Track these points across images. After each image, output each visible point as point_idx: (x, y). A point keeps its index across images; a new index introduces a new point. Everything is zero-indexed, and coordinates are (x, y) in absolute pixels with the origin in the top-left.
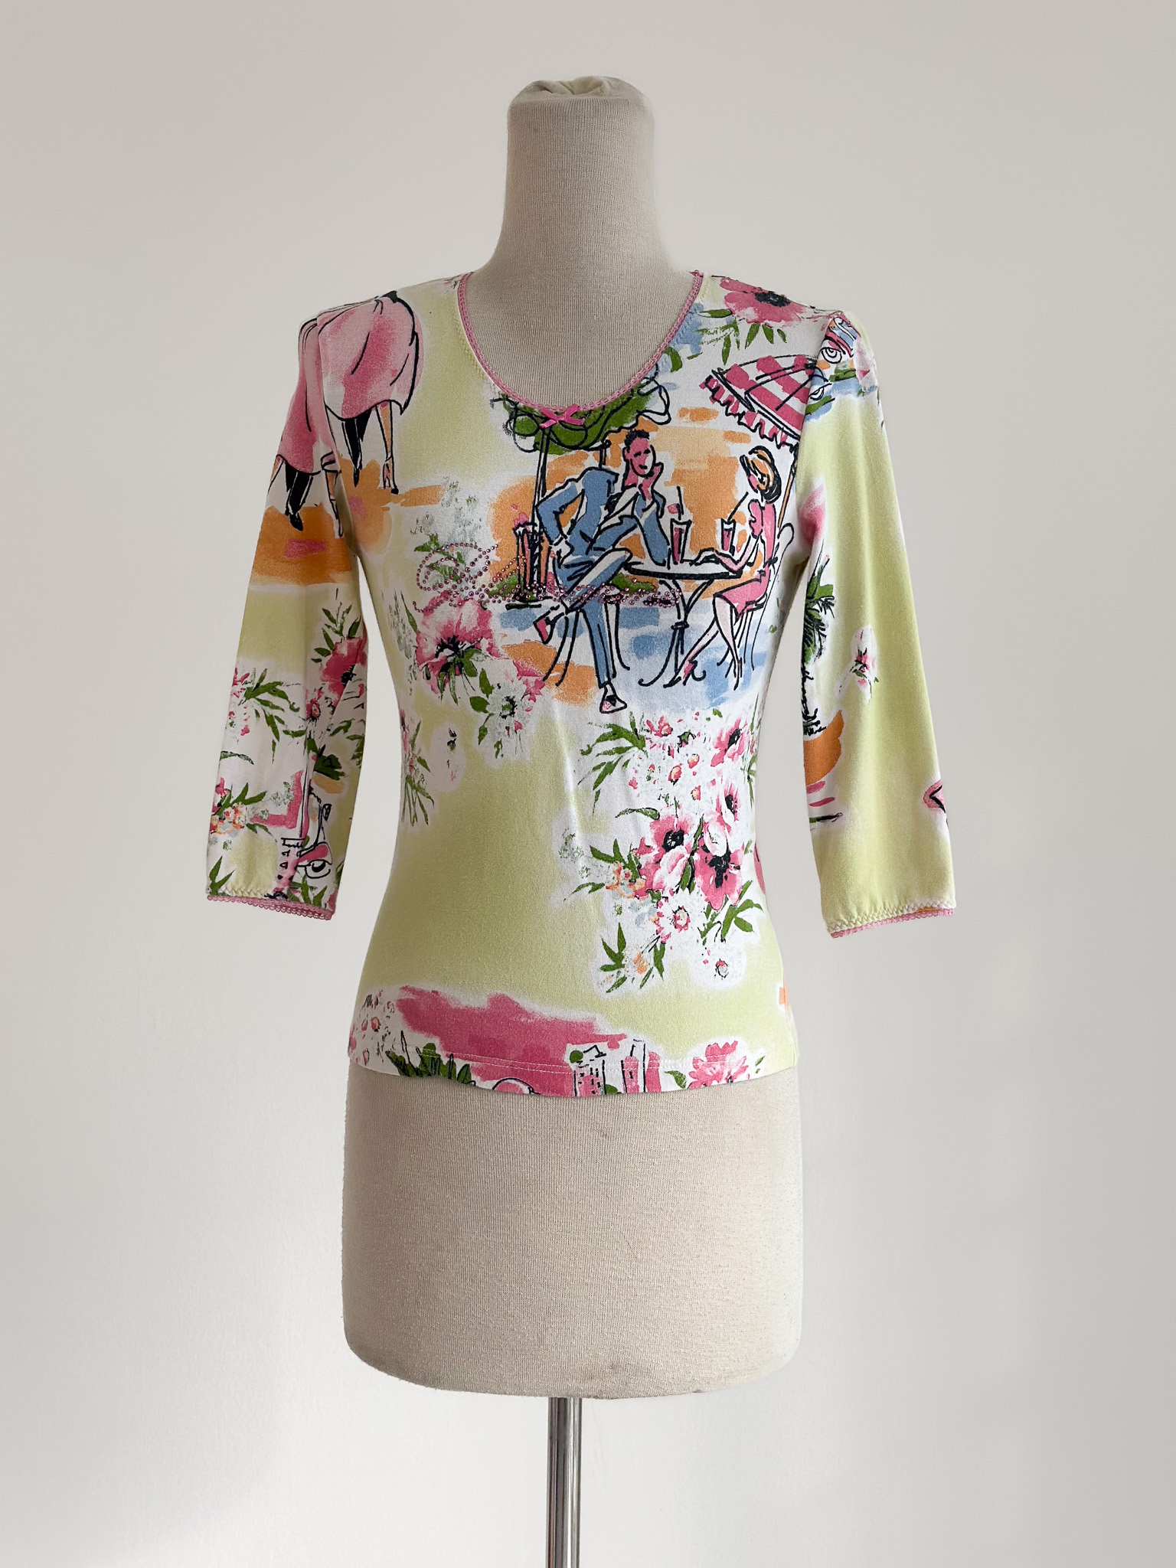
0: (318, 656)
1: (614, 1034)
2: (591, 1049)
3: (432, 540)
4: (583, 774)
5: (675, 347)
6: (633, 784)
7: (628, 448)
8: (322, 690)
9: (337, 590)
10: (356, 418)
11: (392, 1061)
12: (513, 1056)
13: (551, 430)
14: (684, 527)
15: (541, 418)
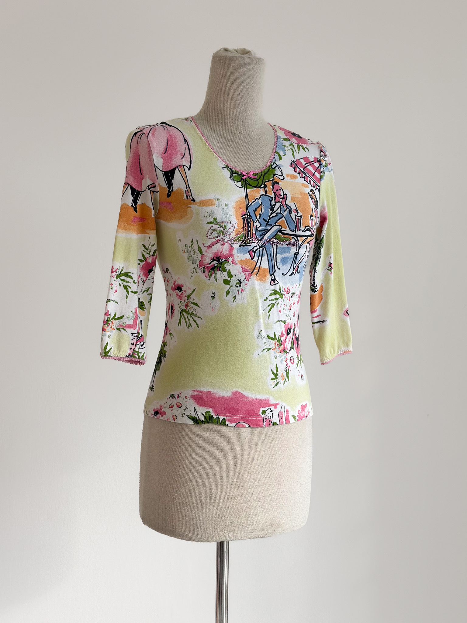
0: (139, 262)
1: (275, 403)
2: (269, 409)
3: (214, 220)
4: (265, 308)
5: (278, 151)
6: (280, 311)
7: (273, 188)
8: (140, 276)
9: (150, 237)
10: (169, 171)
11: (190, 419)
12: (242, 413)
13: (246, 180)
14: (300, 218)
15: (242, 175)
